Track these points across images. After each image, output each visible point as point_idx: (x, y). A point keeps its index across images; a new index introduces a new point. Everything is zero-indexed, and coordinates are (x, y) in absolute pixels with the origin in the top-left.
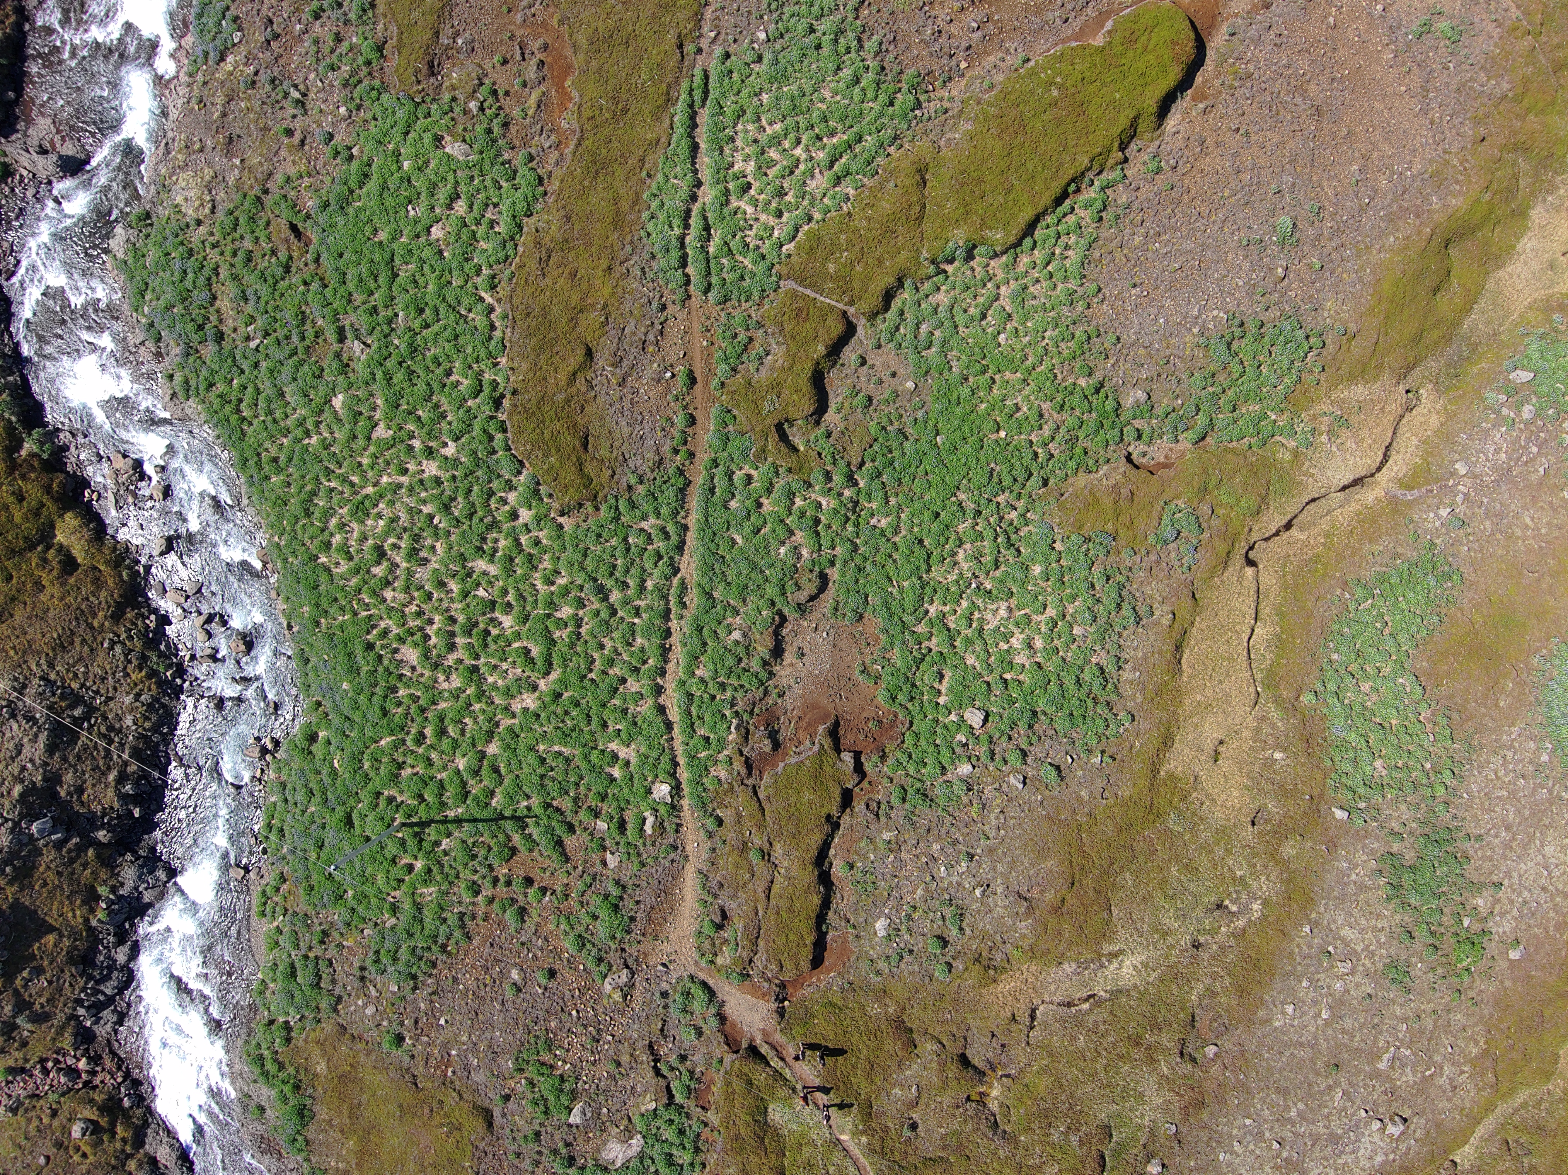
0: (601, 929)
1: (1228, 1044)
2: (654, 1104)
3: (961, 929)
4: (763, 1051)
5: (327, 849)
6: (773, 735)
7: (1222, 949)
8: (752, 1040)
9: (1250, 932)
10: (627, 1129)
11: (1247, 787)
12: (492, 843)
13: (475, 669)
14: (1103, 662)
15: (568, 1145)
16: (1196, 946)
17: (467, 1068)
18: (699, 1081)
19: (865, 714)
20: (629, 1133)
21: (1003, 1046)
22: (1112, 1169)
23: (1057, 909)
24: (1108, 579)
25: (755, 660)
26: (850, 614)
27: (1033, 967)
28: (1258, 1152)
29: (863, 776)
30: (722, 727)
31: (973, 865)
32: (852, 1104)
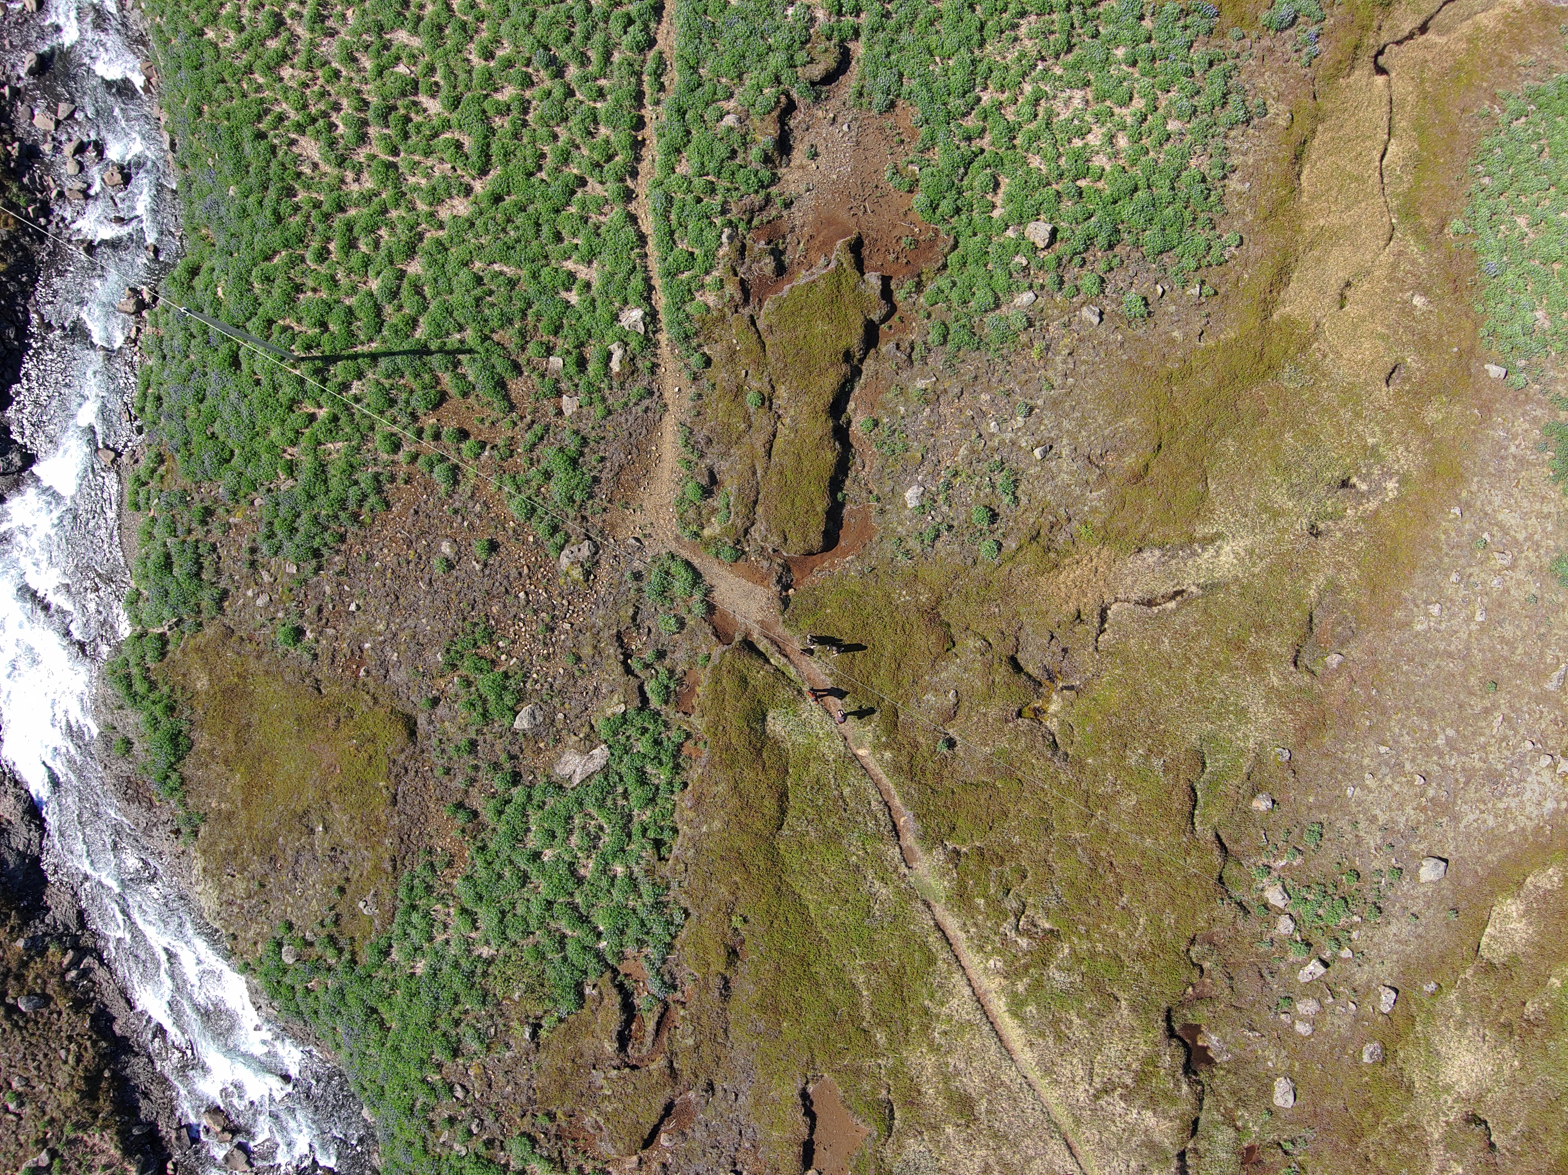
0: (556, 490)
1: (1355, 651)
2: (623, 707)
3: (1016, 499)
4: (761, 647)
5: (209, 401)
6: (777, 254)
7: (1349, 536)
8: (748, 634)
9: (1384, 513)
10: (587, 737)
11: (1383, 337)
12: (415, 385)
13: (394, 166)
14: (1204, 168)
15: (512, 757)
16: (1315, 532)
17: (383, 664)
18: (680, 682)
19: (896, 233)
20: (590, 741)
21: (1065, 650)
22: (1207, 805)
23: (1138, 477)
24: (1211, 64)
25: (755, 153)
26: (879, 98)
27: (1105, 553)
28: (1396, 788)
29: (893, 309)
30: (709, 235)
31: (1032, 419)
32: (871, 711)
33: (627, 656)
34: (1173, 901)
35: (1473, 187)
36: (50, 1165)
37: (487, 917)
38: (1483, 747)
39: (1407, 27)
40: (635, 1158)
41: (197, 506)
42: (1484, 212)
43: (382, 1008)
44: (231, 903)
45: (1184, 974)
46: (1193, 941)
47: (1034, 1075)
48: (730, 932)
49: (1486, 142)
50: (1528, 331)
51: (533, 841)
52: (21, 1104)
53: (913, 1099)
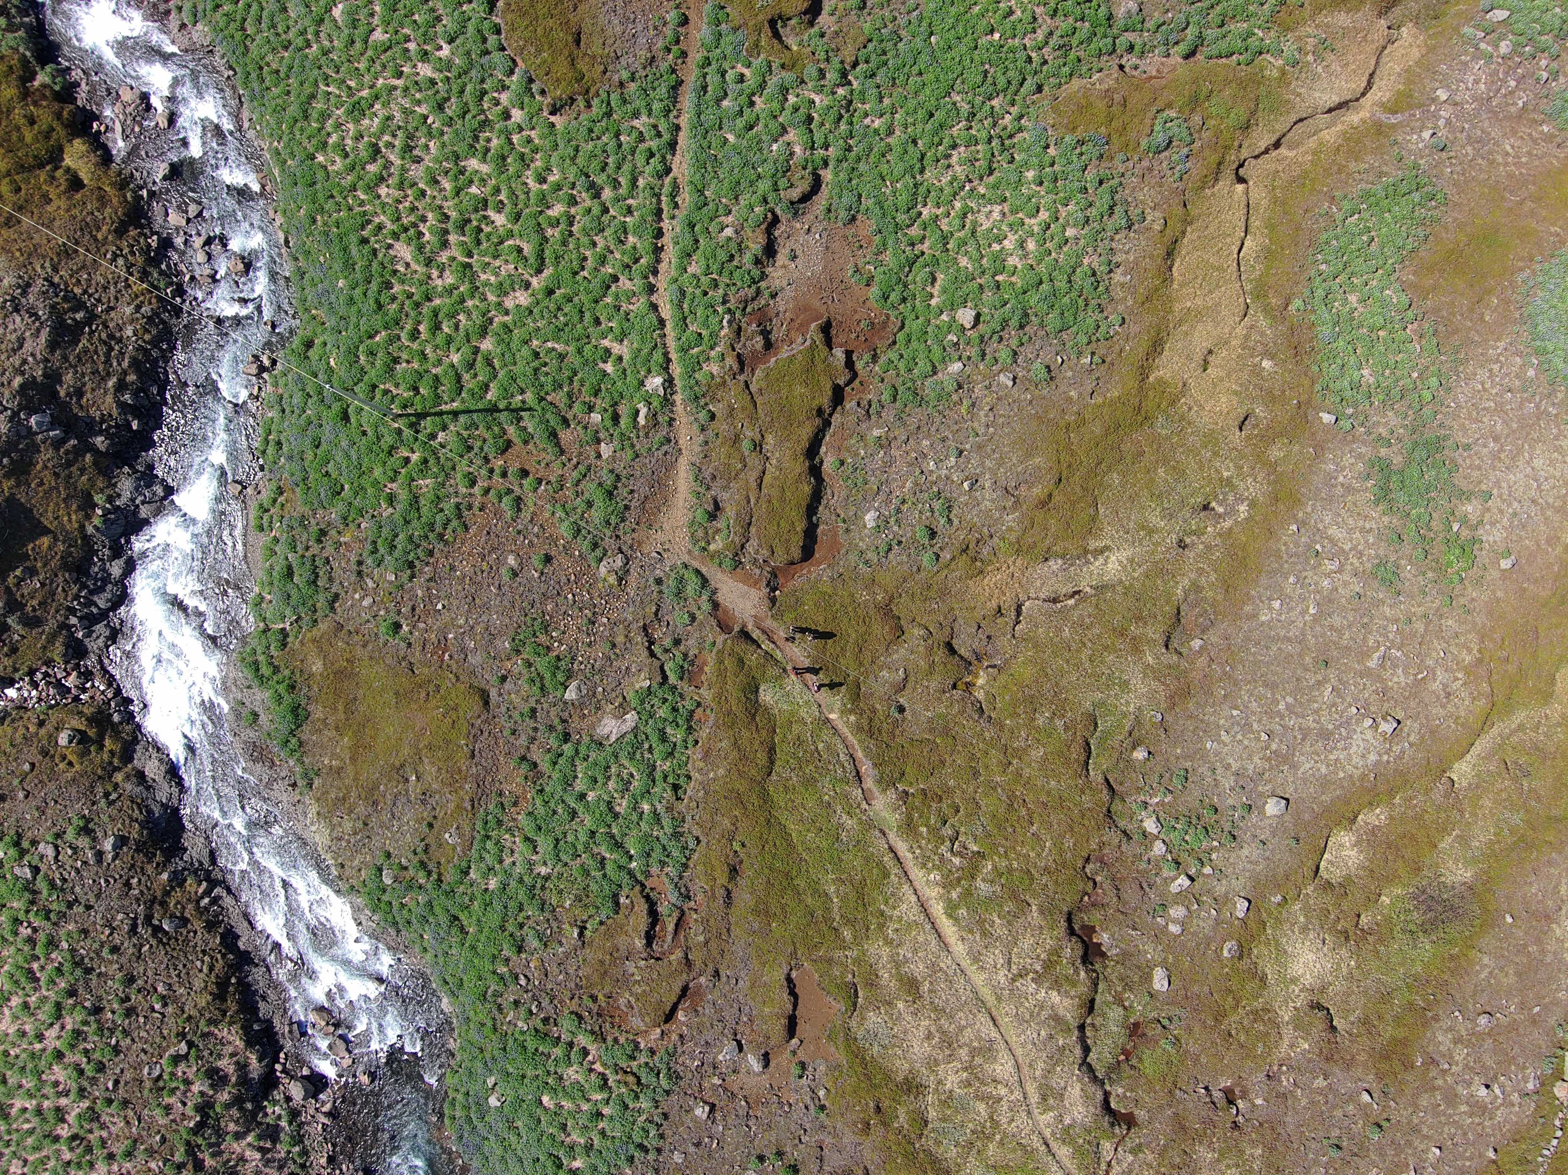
0: (596, 515)
1: (1213, 637)
2: (648, 682)
3: (950, 521)
4: (754, 636)
5: (324, 447)
6: (766, 334)
7: (1209, 548)
8: (744, 626)
9: (1236, 530)
10: (621, 705)
11: (1236, 393)
12: (487, 436)
13: (469, 266)
14: (1095, 265)
15: (564, 721)
16: (1182, 545)
17: (463, 650)
18: (692, 662)
19: (857, 317)
20: (623, 708)
21: (989, 637)
22: (1098, 755)
23: (1044, 503)
24: (1101, 182)
25: (748, 258)
26: (843, 214)
27: (1019, 562)
28: (1246, 742)
29: (855, 375)
30: (714, 320)
31: (961, 460)
32: (841, 684)
33: (651, 643)
34: (1072, 829)
35: (1313, 273)
36: (188, 1053)
37: (545, 844)
38: (1316, 712)
39: (1262, 145)
40: (658, 1031)
41: (314, 529)
42: (1320, 293)
43: (462, 917)
44: (340, 839)
45: (1081, 886)
46: (1088, 860)
47: (966, 963)
48: (731, 854)
49: (1324, 237)
50: (1356, 386)
51: (580, 785)
52: (165, 1005)
53: (872, 983)
